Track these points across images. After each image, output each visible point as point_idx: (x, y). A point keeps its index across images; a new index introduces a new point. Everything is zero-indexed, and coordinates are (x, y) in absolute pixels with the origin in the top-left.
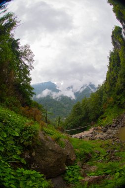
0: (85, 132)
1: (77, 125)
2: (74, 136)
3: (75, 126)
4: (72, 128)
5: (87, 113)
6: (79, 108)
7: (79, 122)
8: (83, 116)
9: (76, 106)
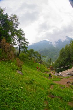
0: (69, 70)
1: (63, 64)
2: (60, 73)
3: (61, 66)
4: (60, 67)
5: (69, 55)
6: (64, 52)
7: (64, 62)
8: (67, 57)
9: (62, 51)
